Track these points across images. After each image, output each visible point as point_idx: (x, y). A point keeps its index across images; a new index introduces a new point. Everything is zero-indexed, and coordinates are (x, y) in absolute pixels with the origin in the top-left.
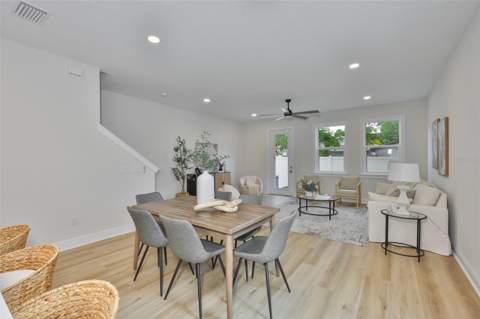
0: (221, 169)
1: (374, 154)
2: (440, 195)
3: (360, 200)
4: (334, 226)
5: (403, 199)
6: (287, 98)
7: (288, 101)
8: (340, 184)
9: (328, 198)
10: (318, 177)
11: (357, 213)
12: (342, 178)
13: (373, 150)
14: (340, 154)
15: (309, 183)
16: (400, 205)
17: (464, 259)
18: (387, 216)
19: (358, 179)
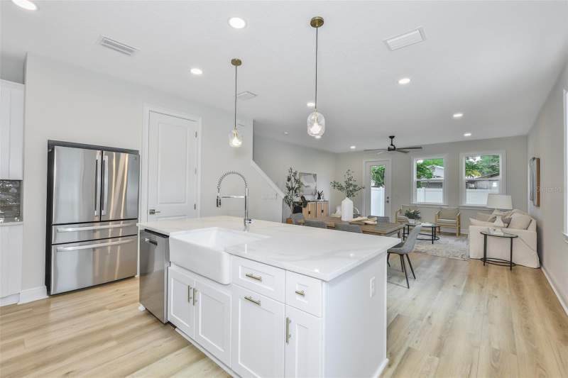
0: (319, 198)
1: (473, 186)
2: (531, 221)
4: (438, 248)
5: (499, 222)
6: (391, 135)
7: (392, 137)
8: (439, 215)
9: (431, 225)
10: (417, 207)
11: (458, 240)
12: (441, 209)
13: (472, 182)
15: (411, 212)
16: (497, 228)
17: (551, 274)
18: (486, 236)
19: (458, 209)
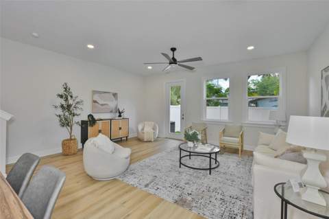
0: (120, 115)
3: (242, 146)
6: (172, 47)
7: (173, 50)
10: (205, 124)
12: (227, 125)
14: (226, 104)
15: (191, 133)
19: (241, 127)
